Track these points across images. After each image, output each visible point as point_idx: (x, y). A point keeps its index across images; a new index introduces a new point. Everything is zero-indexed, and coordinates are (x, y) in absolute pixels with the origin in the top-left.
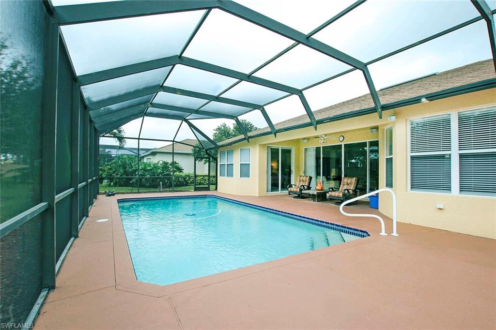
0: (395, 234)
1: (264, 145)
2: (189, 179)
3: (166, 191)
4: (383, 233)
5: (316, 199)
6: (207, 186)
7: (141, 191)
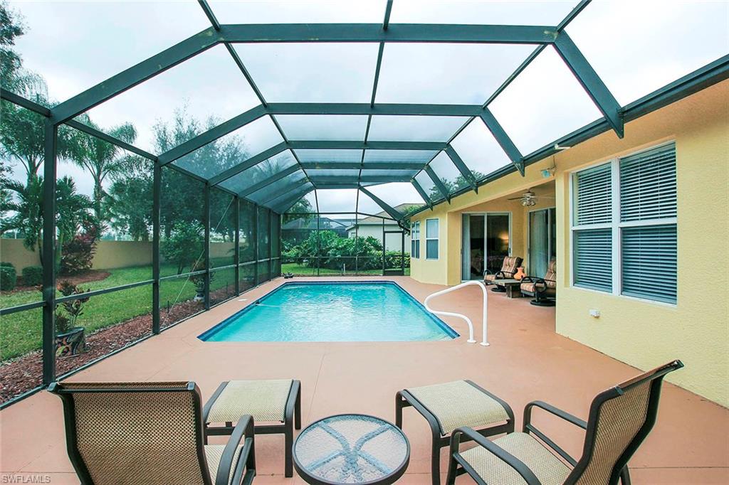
0: (484, 343)
1: (456, 212)
2: (394, 259)
3: (350, 275)
4: (471, 340)
5: (511, 293)
6: (401, 269)
7: (322, 274)
